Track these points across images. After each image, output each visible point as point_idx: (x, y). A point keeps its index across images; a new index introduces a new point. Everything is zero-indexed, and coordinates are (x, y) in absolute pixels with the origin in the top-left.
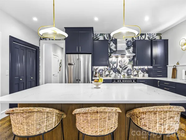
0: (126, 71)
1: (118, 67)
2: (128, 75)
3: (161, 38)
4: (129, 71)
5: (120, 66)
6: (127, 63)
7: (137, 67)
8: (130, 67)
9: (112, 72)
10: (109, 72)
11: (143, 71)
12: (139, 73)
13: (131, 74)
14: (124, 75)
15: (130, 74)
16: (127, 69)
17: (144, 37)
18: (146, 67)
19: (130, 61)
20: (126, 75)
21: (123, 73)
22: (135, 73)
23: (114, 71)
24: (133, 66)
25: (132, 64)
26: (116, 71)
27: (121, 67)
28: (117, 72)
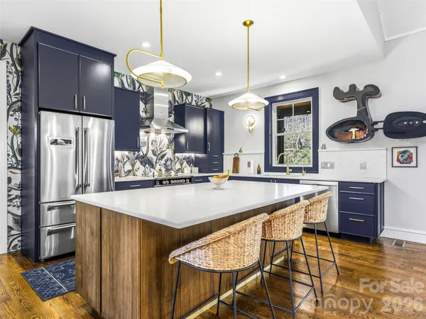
0: (163, 162)
1: (150, 155)
2: (167, 170)
3: (211, 105)
4: (169, 163)
5: (153, 151)
6: (166, 146)
7: (181, 154)
8: (169, 154)
9: (138, 164)
10: (133, 165)
11: (189, 161)
12: (184, 166)
13: (171, 169)
14: (160, 170)
15: (169, 168)
16: (165, 158)
17: (190, 98)
18: (193, 155)
19: (170, 142)
20: (163, 170)
21: (158, 167)
22: (178, 166)
23: (141, 163)
24: (175, 152)
25: (173, 148)
26: (146, 161)
27: (155, 155)
28: (147, 165)
